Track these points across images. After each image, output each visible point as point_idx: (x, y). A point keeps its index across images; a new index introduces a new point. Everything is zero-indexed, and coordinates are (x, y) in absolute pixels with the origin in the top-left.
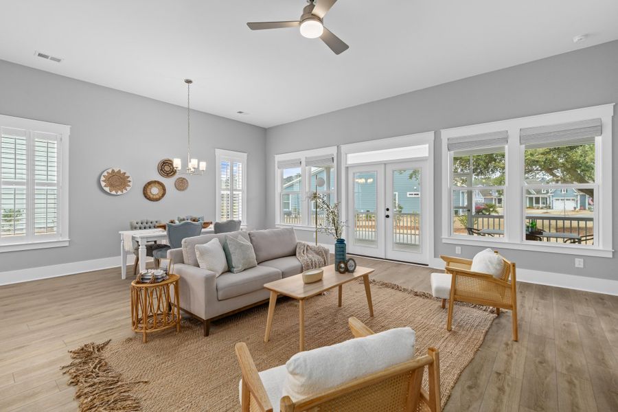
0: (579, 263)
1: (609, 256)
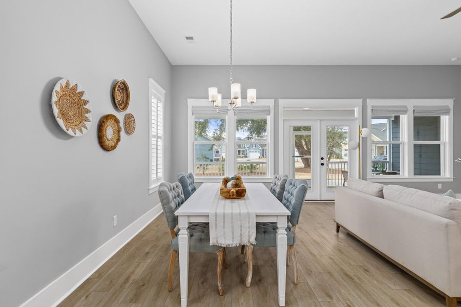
0: (440, 186)
1: (452, 181)
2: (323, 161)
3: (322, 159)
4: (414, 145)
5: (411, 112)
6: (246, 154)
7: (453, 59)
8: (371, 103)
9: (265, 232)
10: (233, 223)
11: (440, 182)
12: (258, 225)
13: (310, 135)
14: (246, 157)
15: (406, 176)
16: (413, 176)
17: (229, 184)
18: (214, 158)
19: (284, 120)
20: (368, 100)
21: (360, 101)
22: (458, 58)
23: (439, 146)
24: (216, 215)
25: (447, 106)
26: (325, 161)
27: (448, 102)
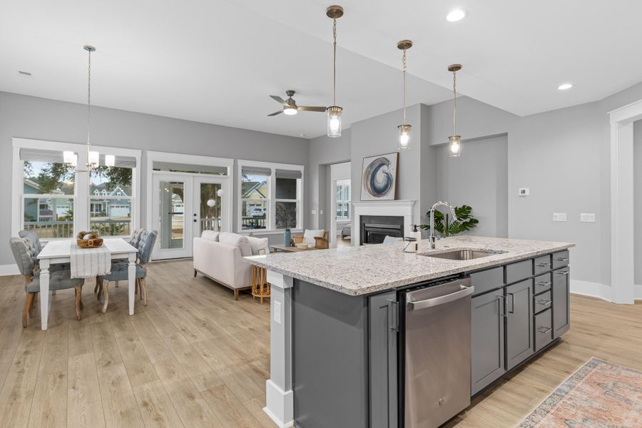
1: (302, 232)
2: (196, 218)
3: (195, 215)
4: (276, 202)
5: (273, 174)
6: (104, 210)
8: (241, 163)
9: (120, 270)
10: (91, 261)
12: (114, 262)
14: (103, 214)
15: (270, 229)
16: (275, 229)
17: (86, 237)
18: (39, 216)
19: (153, 174)
20: (239, 160)
21: (231, 161)
23: (295, 203)
24: (77, 256)
25: (300, 172)
26: (198, 217)
27: (301, 168)
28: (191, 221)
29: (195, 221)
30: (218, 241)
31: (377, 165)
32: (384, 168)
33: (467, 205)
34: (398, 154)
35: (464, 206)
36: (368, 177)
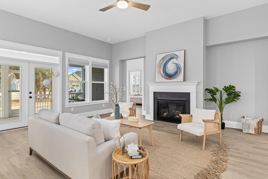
0: (104, 106)
1: (109, 102)
2: (31, 95)
3: (30, 93)
4: (92, 83)
5: (90, 64)
7: (109, 40)
8: (68, 55)
11: (103, 104)
13: (19, 74)
15: (88, 101)
16: (91, 101)
20: (66, 53)
21: (61, 53)
22: (111, 40)
23: (103, 84)
25: (107, 64)
26: (33, 95)
27: (107, 62)
28: (27, 97)
29: (31, 97)
30: (59, 124)
31: (167, 59)
32: (174, 60)
33: (232, 85)
34: (185, 51)
35: (230, 86)
36: (160, 67)
